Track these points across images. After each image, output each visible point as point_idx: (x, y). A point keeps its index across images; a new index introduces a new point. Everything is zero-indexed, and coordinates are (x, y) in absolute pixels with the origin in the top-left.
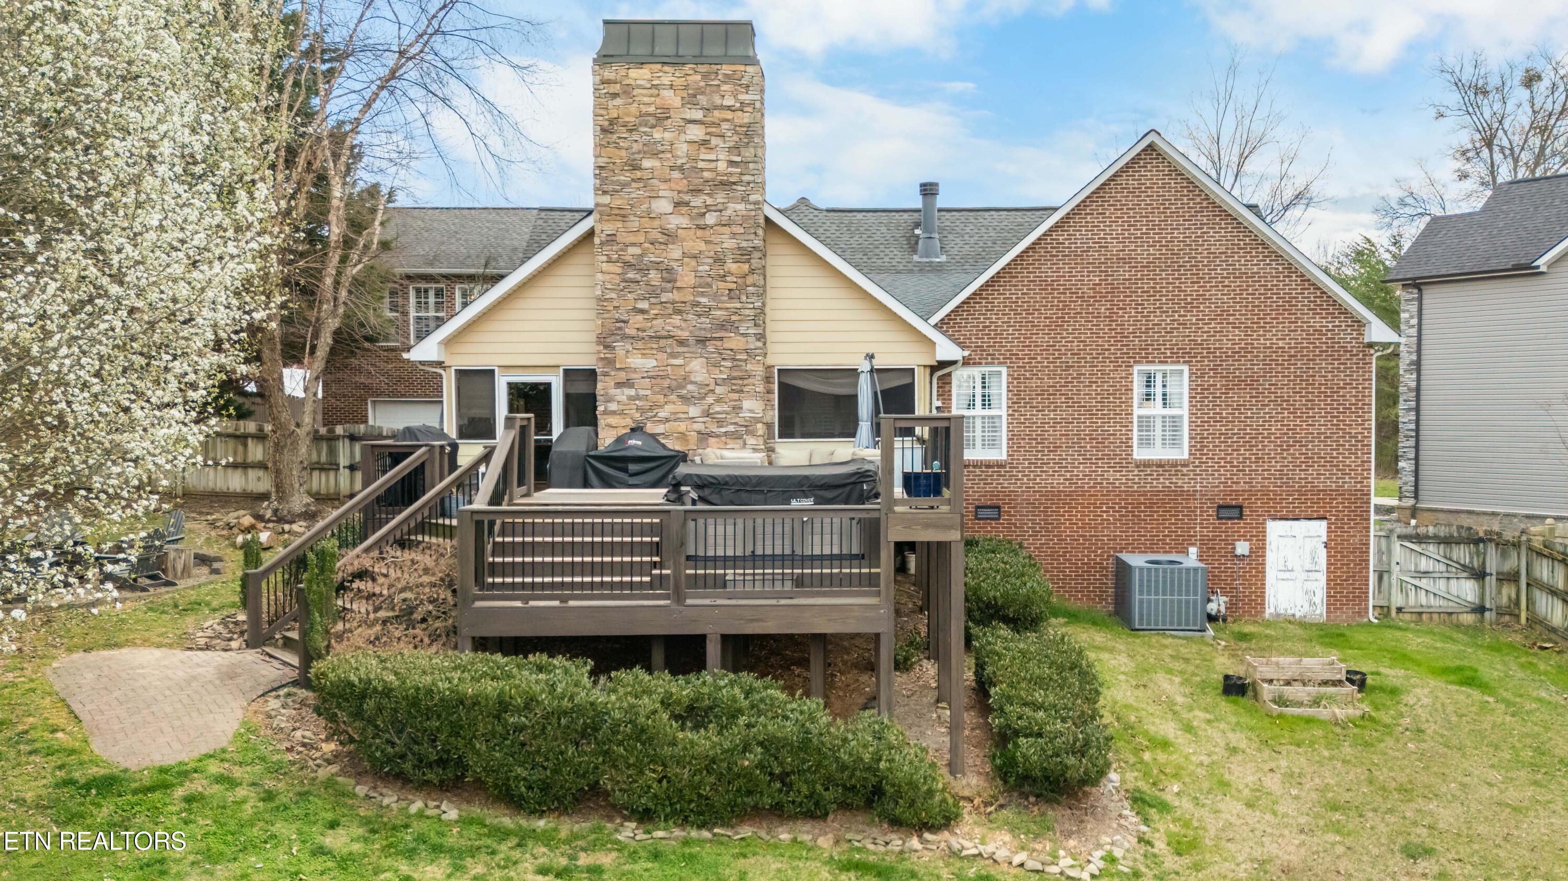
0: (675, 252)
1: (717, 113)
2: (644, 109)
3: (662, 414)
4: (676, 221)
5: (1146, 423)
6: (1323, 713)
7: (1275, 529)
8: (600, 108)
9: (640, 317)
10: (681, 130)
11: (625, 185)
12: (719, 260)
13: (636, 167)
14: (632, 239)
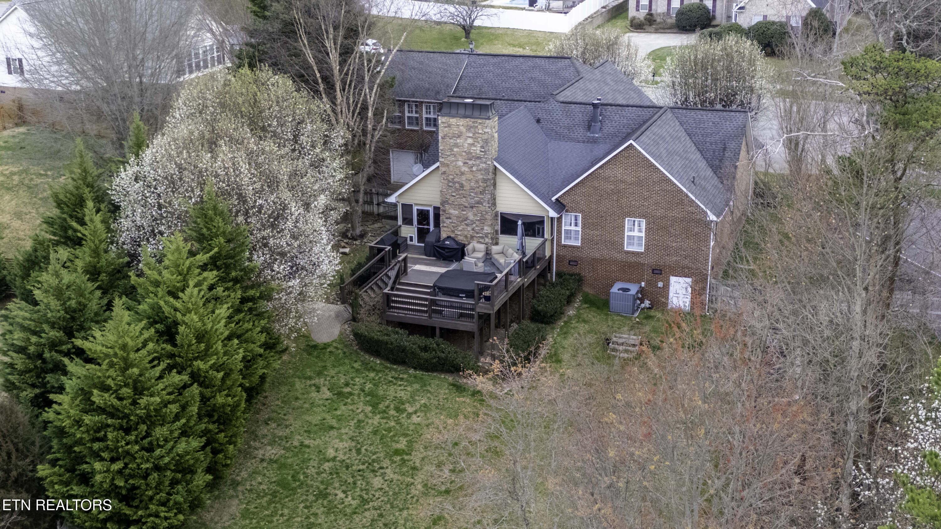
1: (477, 135)
2: (454, 132)
4: (464, 169)
5: (630, 237)
7: (673, 279)
9: (453, 198)
14: (450, 173)
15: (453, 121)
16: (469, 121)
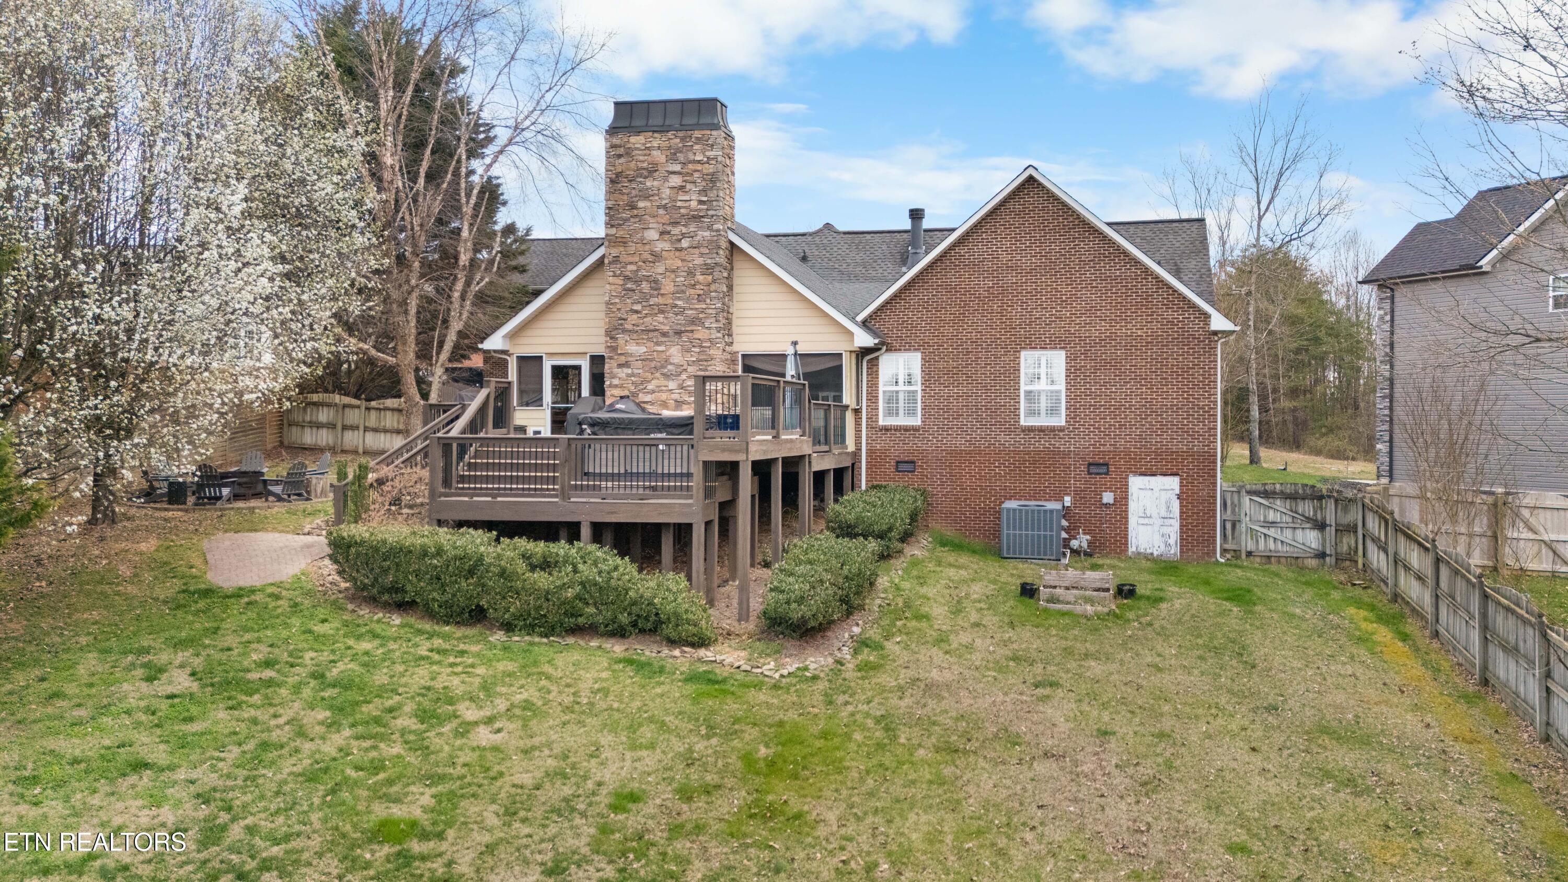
1: (690, 166)
2: (640, 165)
3: (650, 387)
5: (1031, 394)
7: (1136, 483)
8: (610, 164)
9: (635, 316)
10: (666, 179)
11: (627, 220)
13: (633, 207)
14: (630, 259)
15: (637, 140)
16: (673, 138)
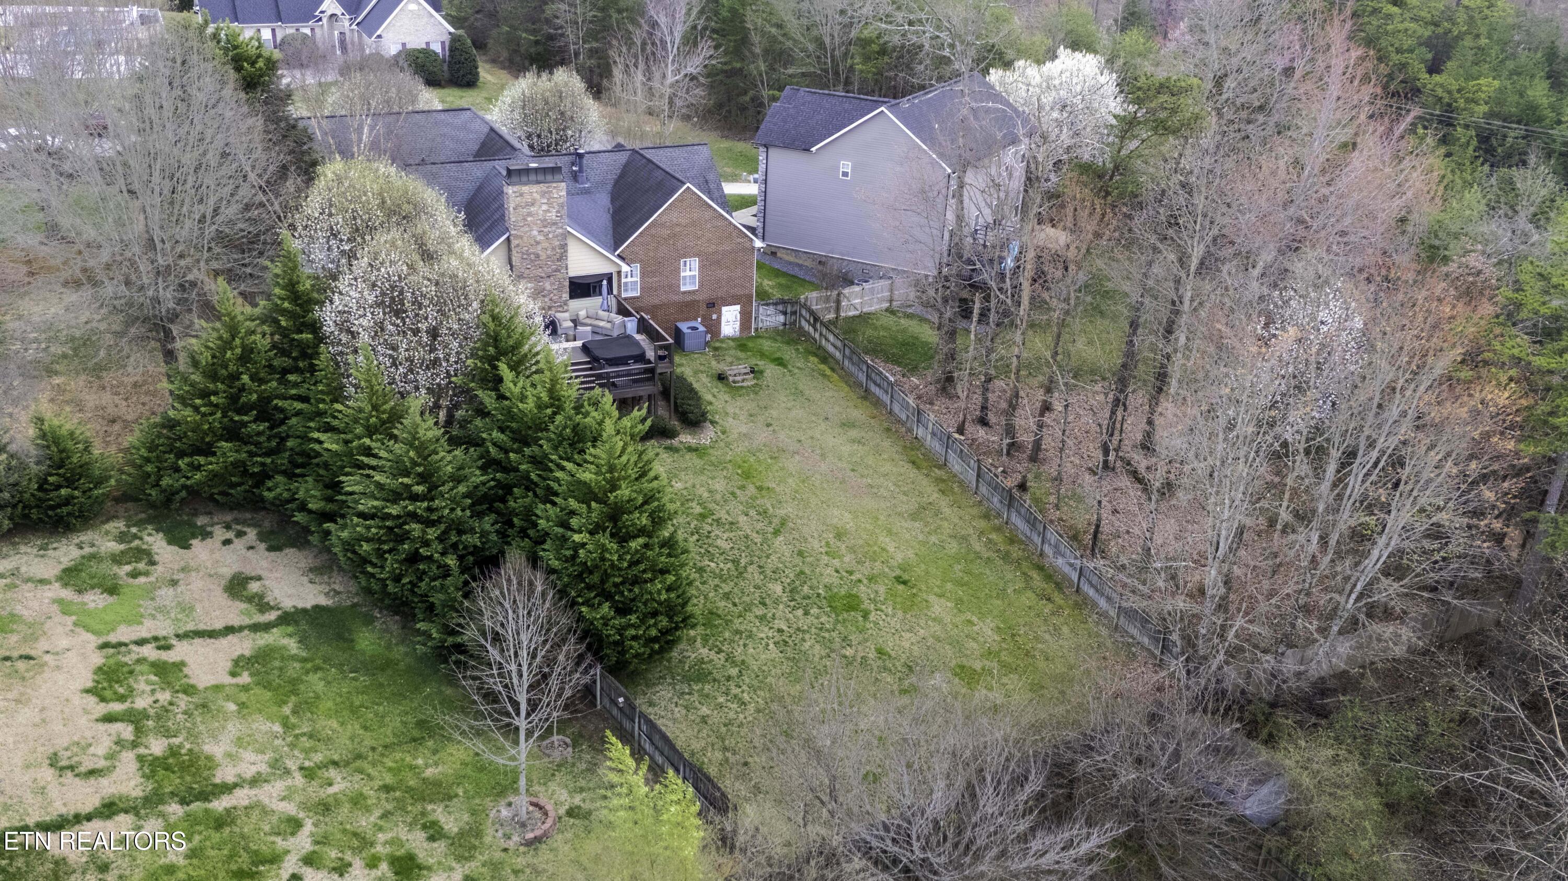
0: (539, 247)
4: (540, 238)
5: (685, 277)
6: (745, 384)
7: (724, 309)
12: (553, 249)
15: (525, 189)
16: (542, 187)
